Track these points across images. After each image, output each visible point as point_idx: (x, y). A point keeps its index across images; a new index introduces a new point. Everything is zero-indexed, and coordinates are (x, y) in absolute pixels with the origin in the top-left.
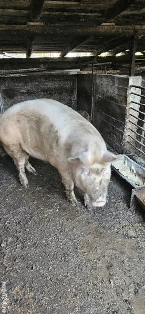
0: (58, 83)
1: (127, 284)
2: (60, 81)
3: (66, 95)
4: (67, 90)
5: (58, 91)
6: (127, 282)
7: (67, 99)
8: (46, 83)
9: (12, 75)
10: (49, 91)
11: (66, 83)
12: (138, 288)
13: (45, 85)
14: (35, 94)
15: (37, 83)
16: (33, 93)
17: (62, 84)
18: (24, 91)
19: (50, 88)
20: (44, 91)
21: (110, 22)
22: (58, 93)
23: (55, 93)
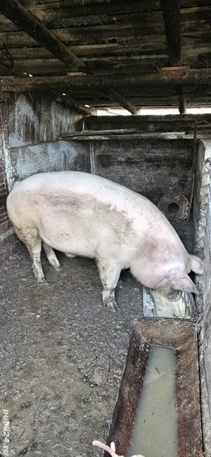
0: (169, 151)
1: (22, 437)
2: (172, 148)
3: (180, 169)
4: (182, 162)
5: (168, 162)
6: (24, 434)
7: (181, 175)
8: (153, 150)
9: (91, 138)
10: (156, 161)
11: (182, 152)
12: (29, 449)
13: (152, 152)
14: (137, 164)
15: (140, 149)
16: (133, 163)
17: (175, 152)
18: (123, 160)
19: (157, 157)
20: (149, 160)
21: (178, 66)
22: (168, 166)
23: (164, 165)
